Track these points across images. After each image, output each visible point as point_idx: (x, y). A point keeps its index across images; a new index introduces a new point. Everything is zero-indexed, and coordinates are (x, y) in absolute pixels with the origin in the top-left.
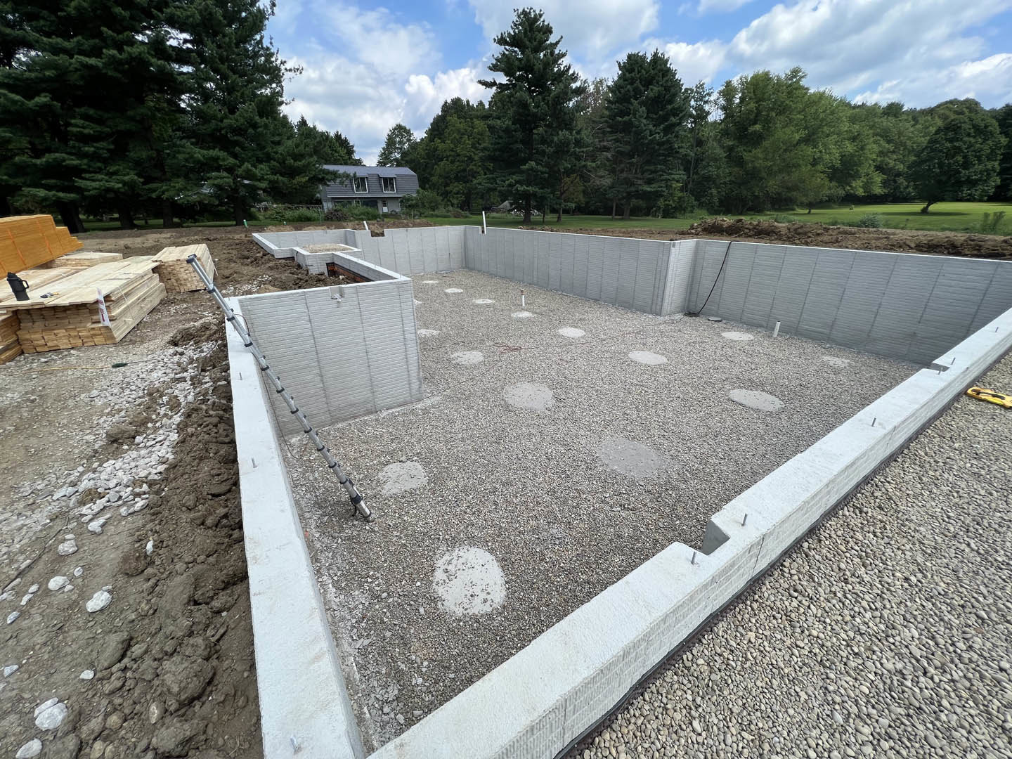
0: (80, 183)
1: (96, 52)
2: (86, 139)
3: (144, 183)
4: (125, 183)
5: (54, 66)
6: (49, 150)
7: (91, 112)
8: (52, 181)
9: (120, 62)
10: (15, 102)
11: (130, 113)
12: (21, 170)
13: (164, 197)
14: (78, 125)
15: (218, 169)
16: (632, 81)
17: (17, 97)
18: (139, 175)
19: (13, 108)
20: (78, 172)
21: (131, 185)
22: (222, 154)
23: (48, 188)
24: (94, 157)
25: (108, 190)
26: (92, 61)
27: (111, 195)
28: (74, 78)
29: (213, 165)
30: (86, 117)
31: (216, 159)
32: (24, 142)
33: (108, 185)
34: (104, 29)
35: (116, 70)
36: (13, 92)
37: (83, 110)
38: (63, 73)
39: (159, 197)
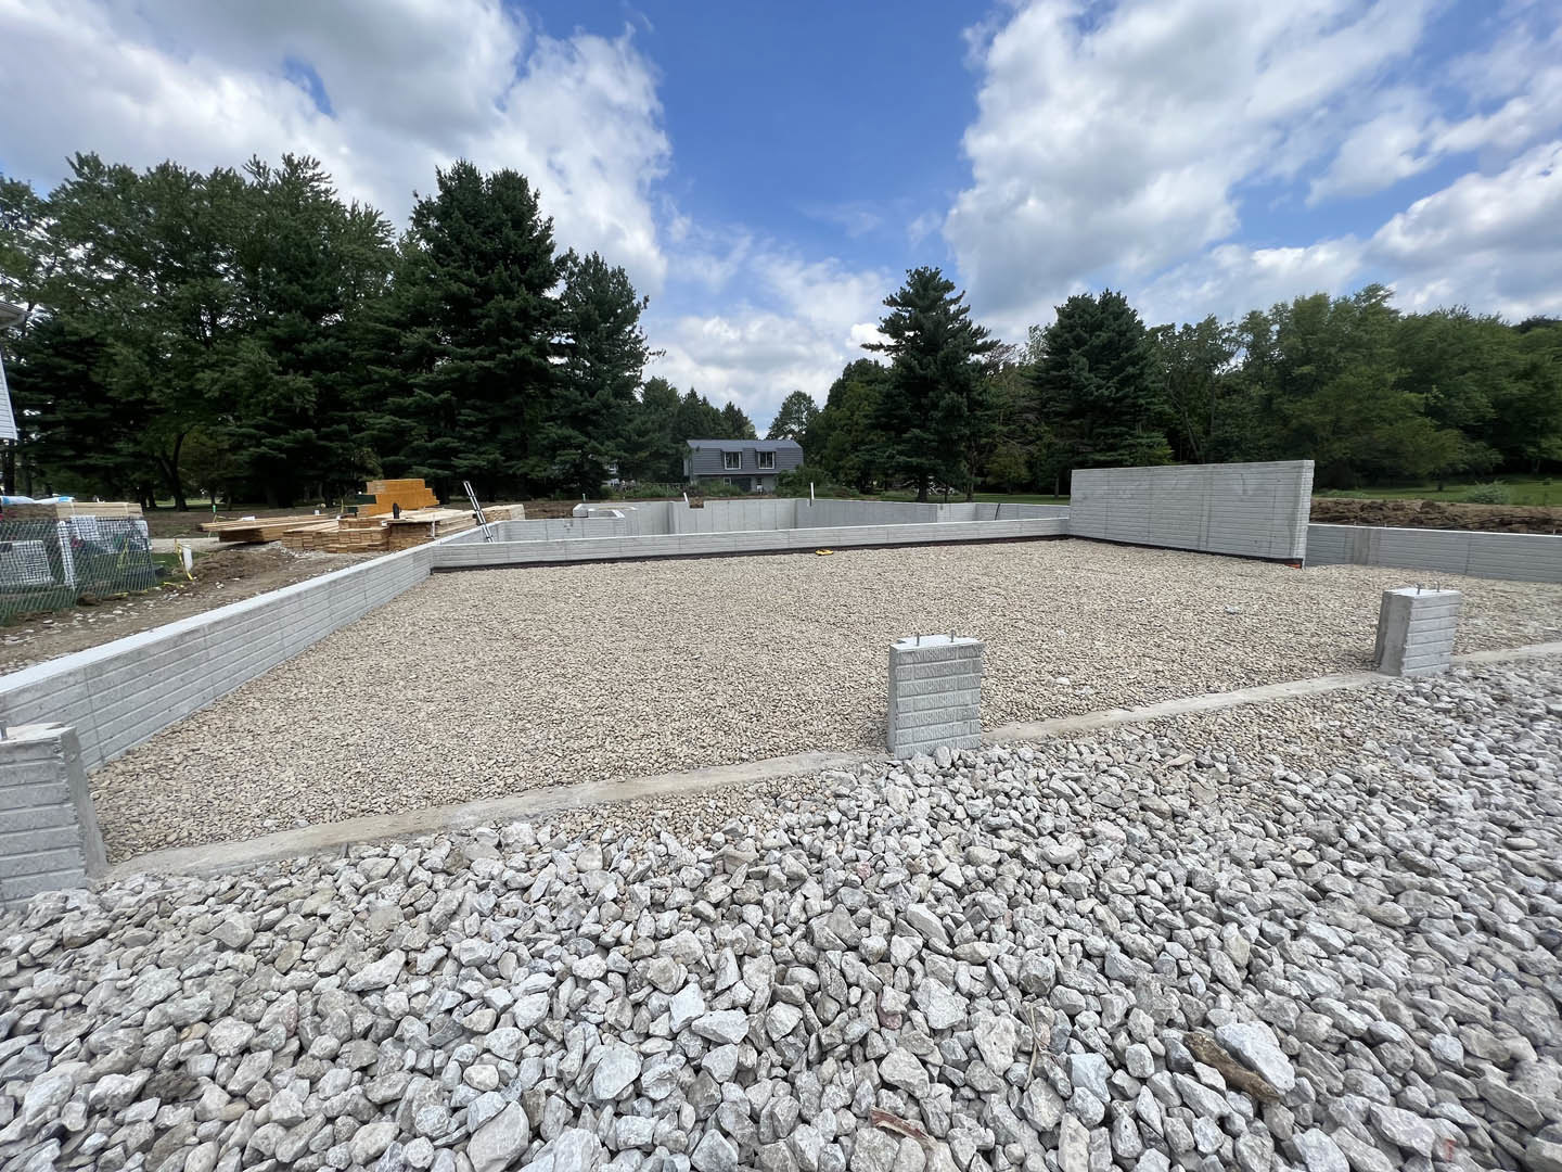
0: (456, 462)
1: (491, 357)
2: (469, 425)
3: (505, 461)
4: (489, 461)
5: (458, 369)
6: (439, 436)
7: (478, 403)
8: (435, 461)
9: (508, 362)
10: (425, 399)
11: (507, 402)
12: (416, 452)
13: (519, 473)
14: (466, 414)
15: (571, 446)
16: (1071, 329)
17: (429, 395)
18: (502, 454)
19: (424, 403)
20: (455, 452)
21: (495, 463)
22: (575, 433)
23: (431, 466)
24: (472, 440)
25: (475, 467)
26: (486, 364)
27: (476, 472)
28: (472, 378)
29: (565, 443)
30: (474, 408)
31: (568, 438)
32: (424, 430)
33: (477, 463)
34: (502, 338)
35: (504, 369)
36: (425, 391)
37: (472, 401)
38: (465, 373)
39: (514, 474)
